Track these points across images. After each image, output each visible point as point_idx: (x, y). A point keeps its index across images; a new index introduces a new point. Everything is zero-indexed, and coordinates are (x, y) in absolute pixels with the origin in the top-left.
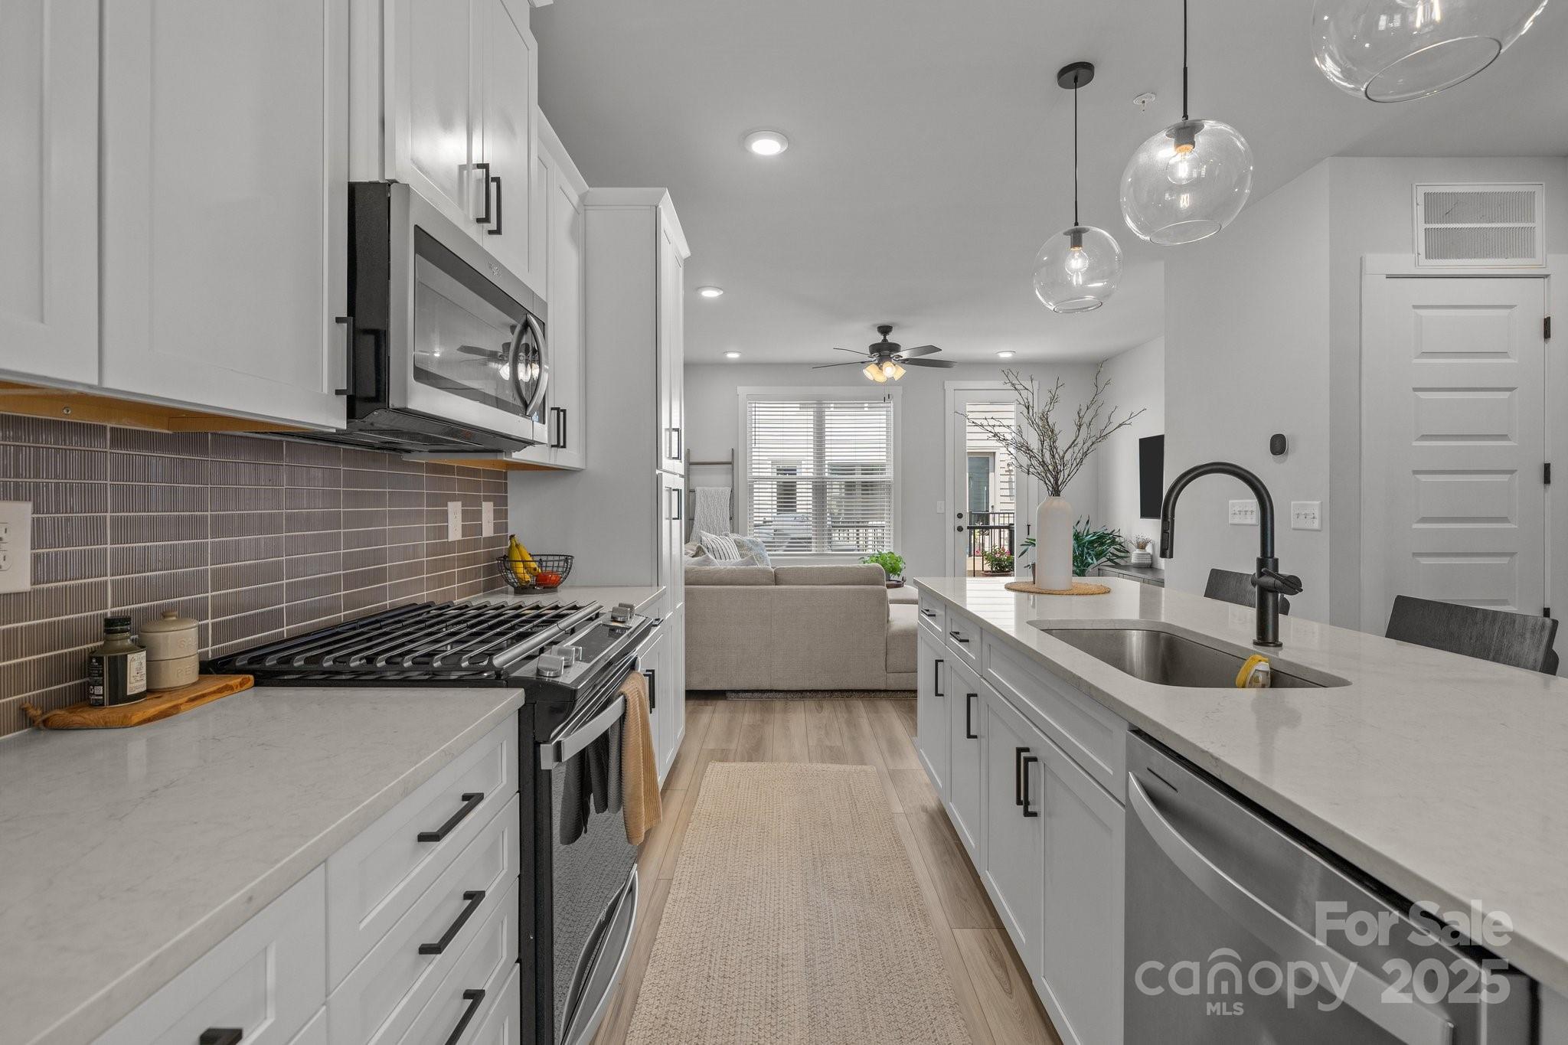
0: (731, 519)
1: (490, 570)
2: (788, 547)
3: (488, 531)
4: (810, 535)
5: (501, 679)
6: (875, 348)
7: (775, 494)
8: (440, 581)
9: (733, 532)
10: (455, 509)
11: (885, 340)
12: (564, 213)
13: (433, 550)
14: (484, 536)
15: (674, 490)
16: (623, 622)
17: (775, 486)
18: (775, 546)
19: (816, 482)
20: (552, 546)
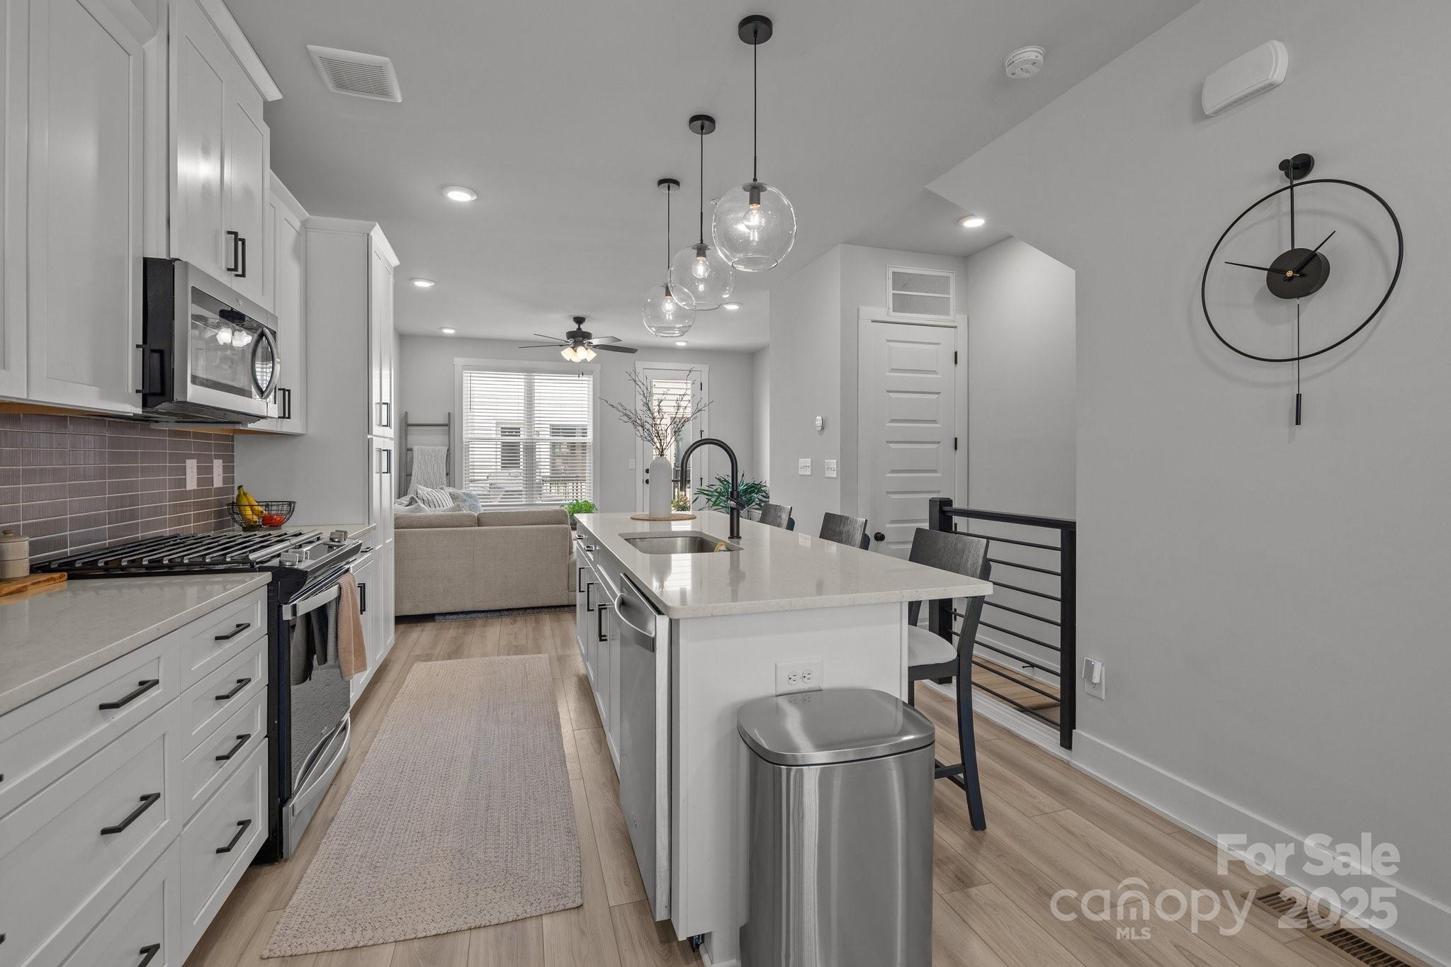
0: (447, 474)
1: (220, 514)
2: (502, 498)
3: (218, 482)
4: (521, 488)
5: (253, 568)
6: (571, 335)
7: (500, 453)
8: (179, 521)
9: (449, 485)
10: (191, 466)
11: (579, 329)
12: (288, 237)
13: (174, 497)
14: (215, 486)
15: (384, 450)
16: (339, 542)
17: (500, 446)
18: (490, 498)
19: (526, 443)
20: (275, 494)
